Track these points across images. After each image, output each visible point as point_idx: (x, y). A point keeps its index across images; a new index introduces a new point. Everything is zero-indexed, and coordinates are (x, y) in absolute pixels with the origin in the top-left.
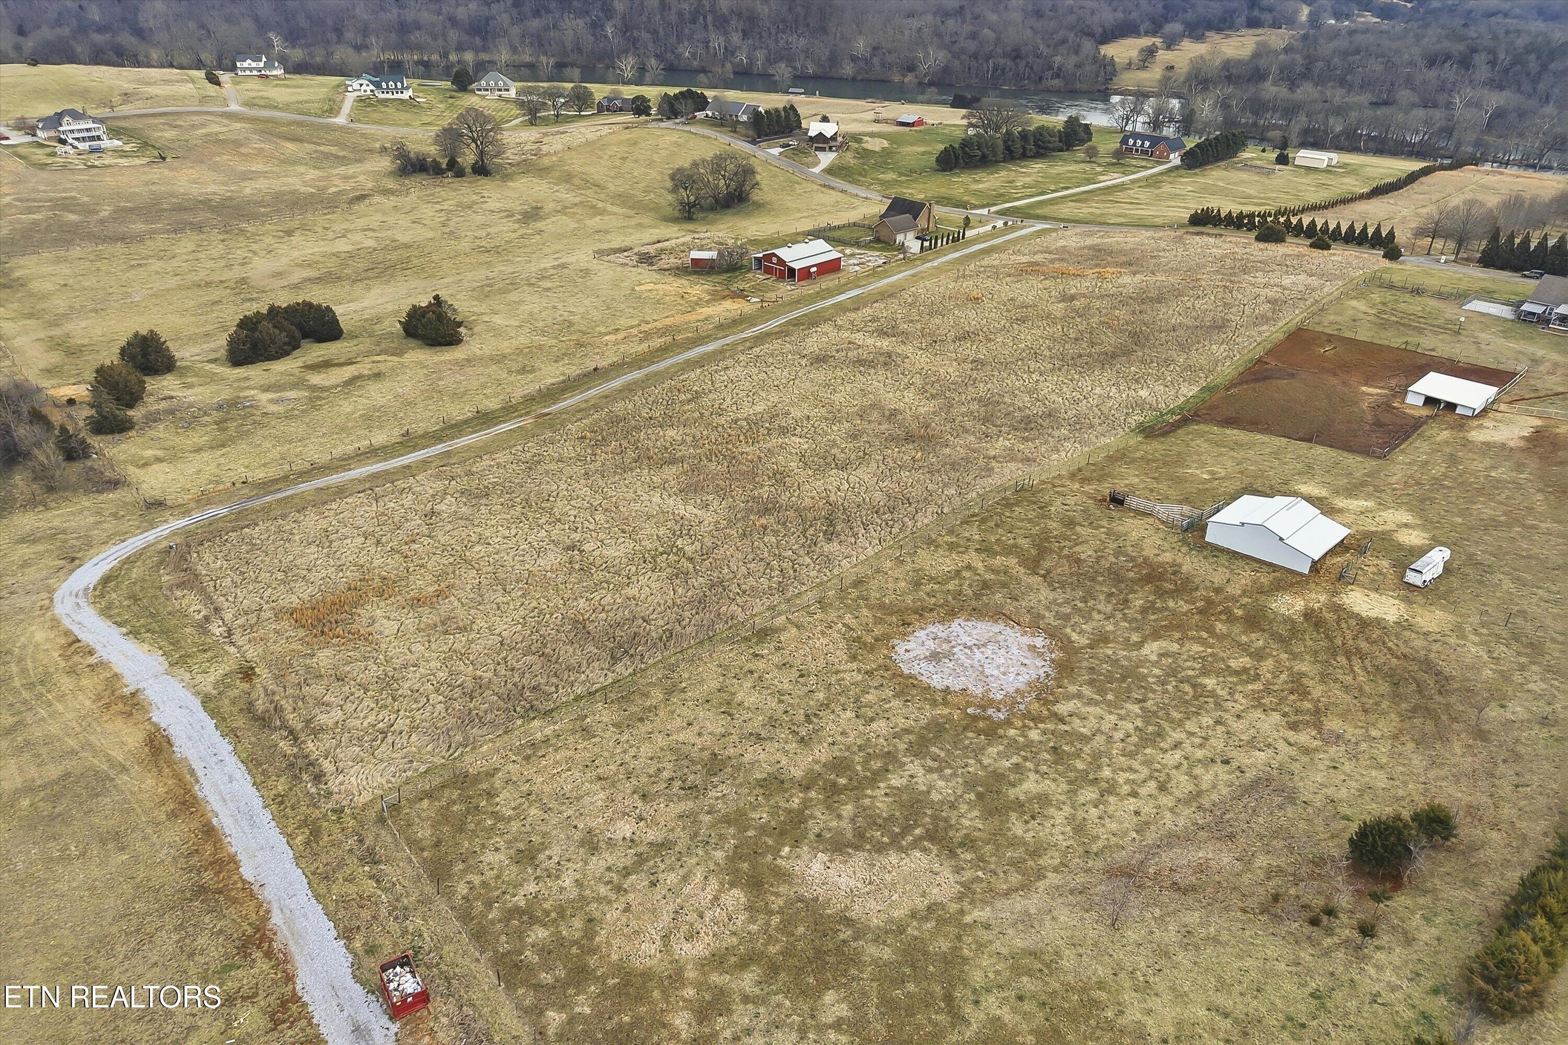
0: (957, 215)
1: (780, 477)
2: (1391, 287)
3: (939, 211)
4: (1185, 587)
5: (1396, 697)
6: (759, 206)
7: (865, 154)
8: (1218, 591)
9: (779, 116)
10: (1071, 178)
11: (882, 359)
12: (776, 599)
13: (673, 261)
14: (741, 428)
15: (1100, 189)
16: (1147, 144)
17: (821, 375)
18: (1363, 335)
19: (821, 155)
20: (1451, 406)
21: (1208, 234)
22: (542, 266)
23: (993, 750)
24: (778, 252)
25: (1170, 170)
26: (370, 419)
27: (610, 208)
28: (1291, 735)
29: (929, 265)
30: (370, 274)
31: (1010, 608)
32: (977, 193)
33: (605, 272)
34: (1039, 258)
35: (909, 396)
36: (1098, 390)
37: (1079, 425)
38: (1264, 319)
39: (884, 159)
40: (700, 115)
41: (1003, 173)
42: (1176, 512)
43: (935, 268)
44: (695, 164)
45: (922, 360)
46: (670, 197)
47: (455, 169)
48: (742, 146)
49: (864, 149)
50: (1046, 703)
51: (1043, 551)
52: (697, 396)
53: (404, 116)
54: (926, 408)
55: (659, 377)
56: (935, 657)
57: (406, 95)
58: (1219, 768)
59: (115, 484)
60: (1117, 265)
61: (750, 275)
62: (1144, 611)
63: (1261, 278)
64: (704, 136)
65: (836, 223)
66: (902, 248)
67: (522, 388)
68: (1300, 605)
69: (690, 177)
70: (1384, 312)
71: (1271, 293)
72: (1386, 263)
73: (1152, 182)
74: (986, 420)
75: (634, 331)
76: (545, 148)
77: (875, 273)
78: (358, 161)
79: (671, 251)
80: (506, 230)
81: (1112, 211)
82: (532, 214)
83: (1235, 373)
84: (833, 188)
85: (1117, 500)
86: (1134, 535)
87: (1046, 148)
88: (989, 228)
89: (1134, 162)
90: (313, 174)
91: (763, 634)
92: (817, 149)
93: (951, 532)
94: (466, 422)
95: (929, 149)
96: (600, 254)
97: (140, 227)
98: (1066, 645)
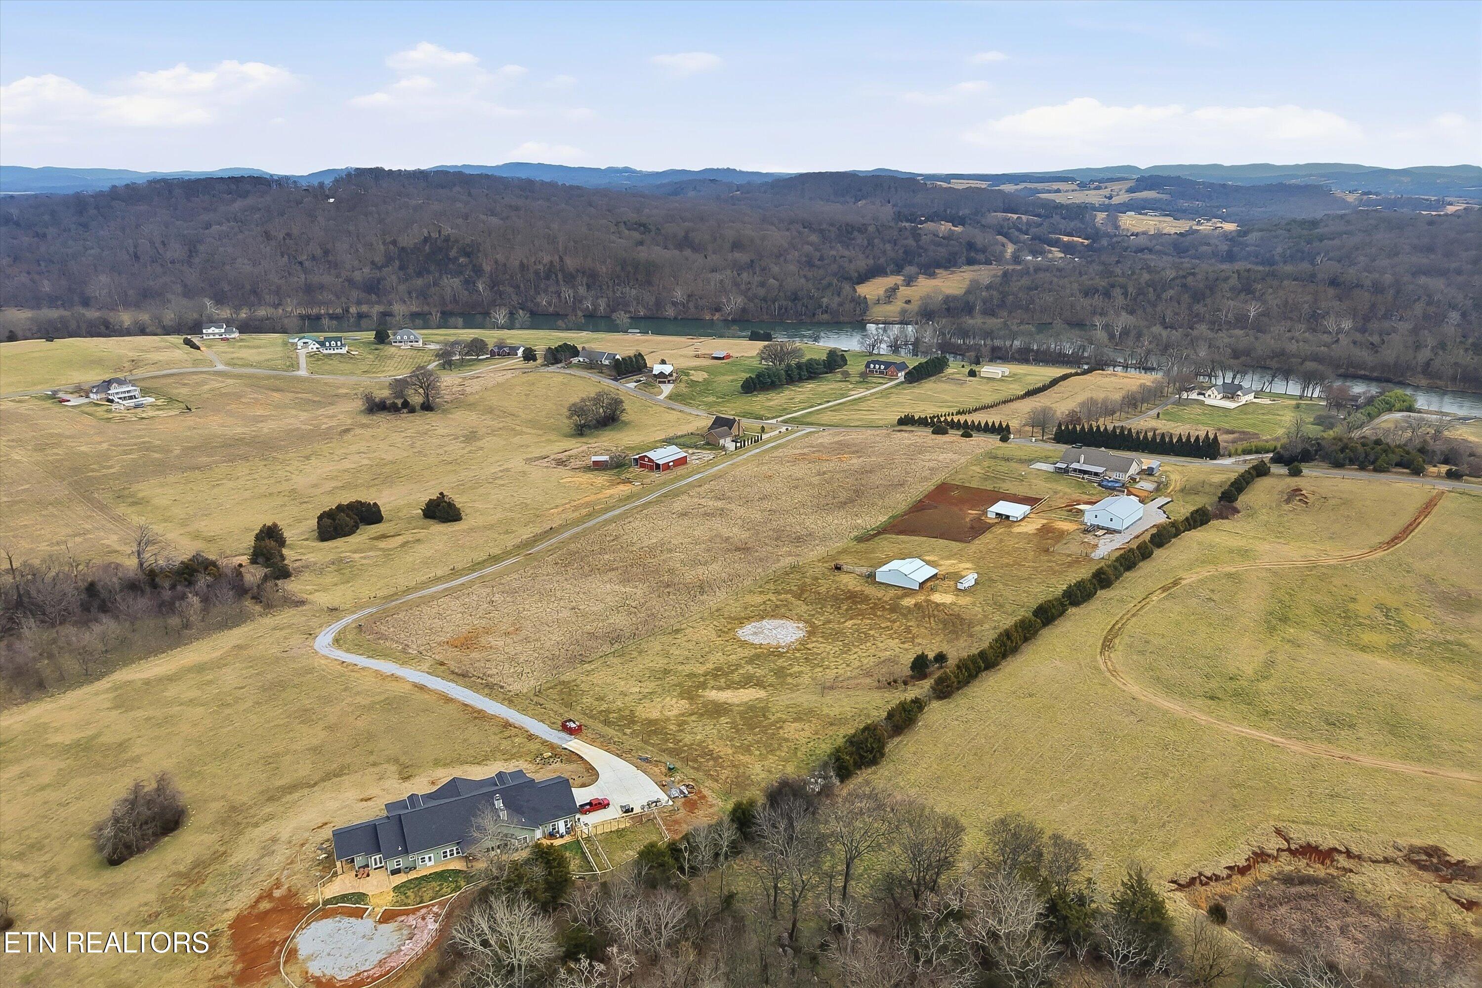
0: (757, 424)
1: (671, 571)
2: (995, 458)
3: (745, 422)
4: (866, 599)
5: (945, 628)
6: (626, 424)
7: (693, 384)
8: (879, 599)
9: (632, 361)
10: (831, 394)
11: (718, 512)
12: (681, 618)
13: (579, 463)
14: (646, 551)
15: (849, 401)
16: (883, 367)
17: (686, 522)
18: (974, 485)
19: (662, 386)
20: (1008, 517)
21: (906, 431)
22: (493, 471)
23: (781, 660)
24: (648, 454)
25: (898, 385)
26: (427, 563)
27: (525, 429)
28: (902, 646)
29: (741, 458)
30: (376, 482)
31: (788, 614)
32: (769, 409)
33: (536, 473)
34: (806, 451)
35: (735, 530)
36: (836, 521)
37: (824, 539)
38: (926, 479)
39: (706, 387)
40: (575, 360)
41: (787, 392)
42: (865, 570)
43: (745, 459)
44: (583, 400)
45: (741, 511)
46: (567, 421)
47: (408, 407)
48: (608, 384)
49: (692, 381)
50: (803, 645)
51: (803, 591)
52: (617, 538)
53: (347, 367)
54: (745, 535)
55: (592, 529)
56: (755, 633)
57: (344, 351)
58: (871, 658)
59: (302, 603)
60: (850, 453)
61: (631, 469)
62: (847, 610)
63: (928, 456)
64: (580, 377)
65: (679, 434)
66: (723, 448)
67: (511, 542)
68: (913, 601)
69: (582, 409)
70: (988, 472)
71: (931, 464)
72: (1001, 444)
73: (885, 394)
74: (777, 539)
75: (568, 506)
76: (468, 390)
77: (709, 464)
78: (331, 404)
79: (576, 457)
80: (457, 449)
81: (855, 417)
82: (471, 437)
83: (907, 508)
84: (673, 409)
85: (838, 568)
86: (844, 581)
87: (815, 373)
88: (777, 432)
89: (874, 380)
90: (304, 416)
91: (677, 631)
92: (660, 382)
93: (760, 587)
94: (484, 561)
95: (735, 377)
96: (528, 461)
97: (204, 460)
98: (812, 625)
